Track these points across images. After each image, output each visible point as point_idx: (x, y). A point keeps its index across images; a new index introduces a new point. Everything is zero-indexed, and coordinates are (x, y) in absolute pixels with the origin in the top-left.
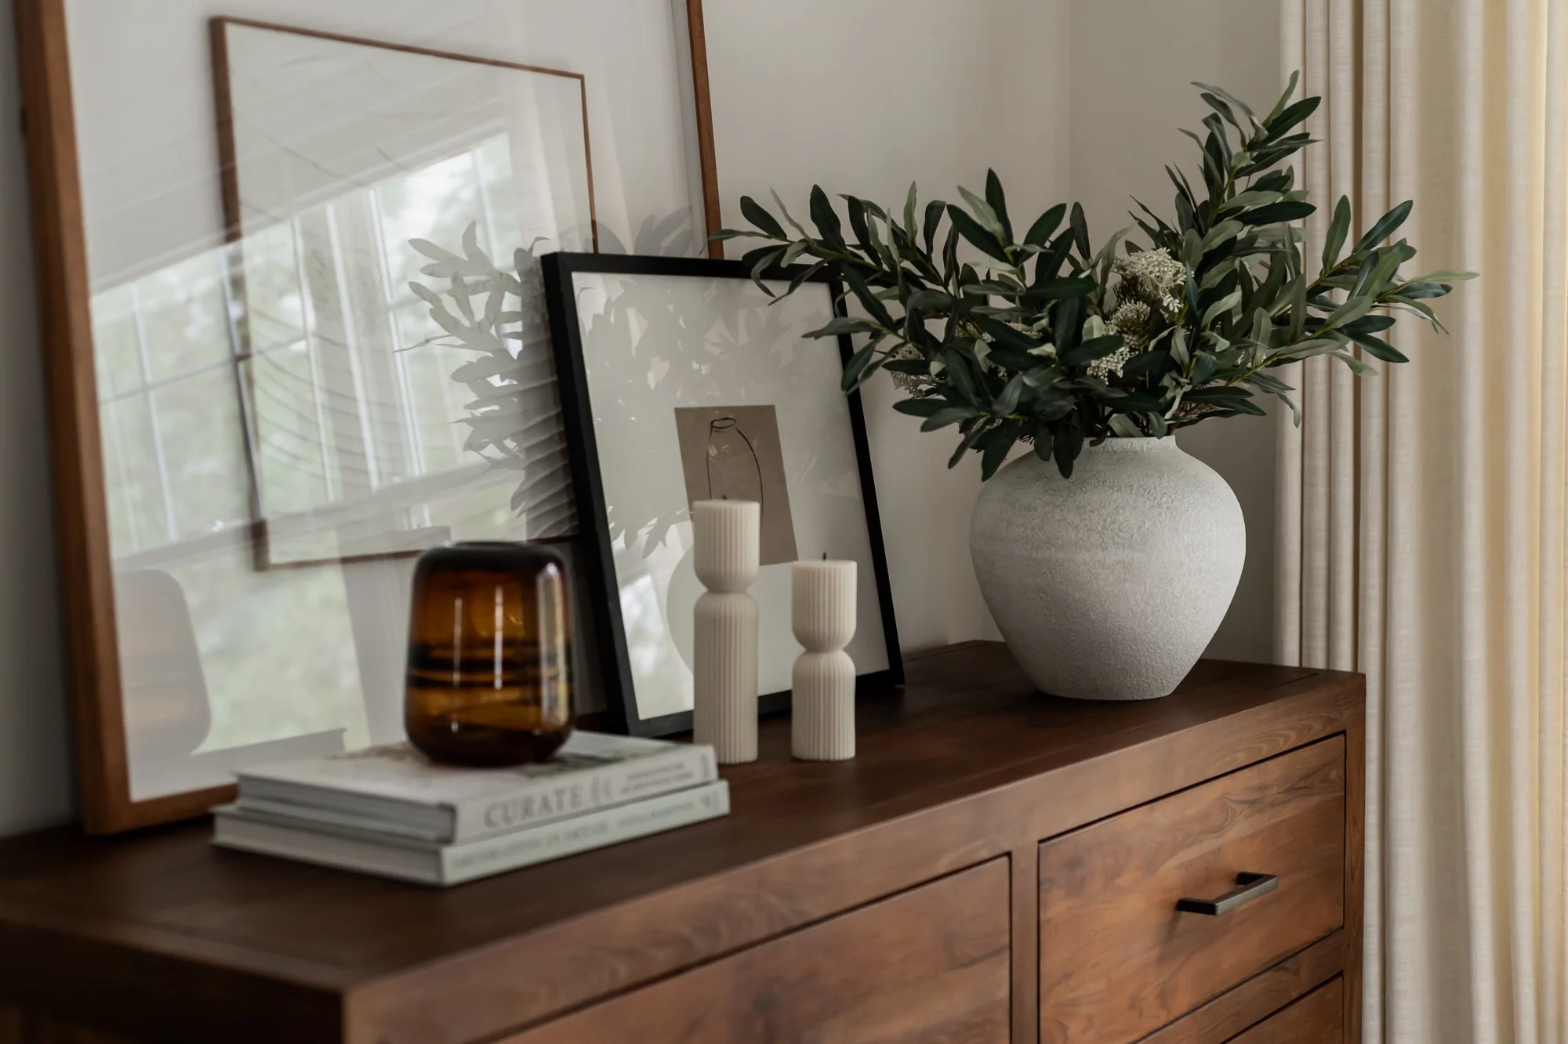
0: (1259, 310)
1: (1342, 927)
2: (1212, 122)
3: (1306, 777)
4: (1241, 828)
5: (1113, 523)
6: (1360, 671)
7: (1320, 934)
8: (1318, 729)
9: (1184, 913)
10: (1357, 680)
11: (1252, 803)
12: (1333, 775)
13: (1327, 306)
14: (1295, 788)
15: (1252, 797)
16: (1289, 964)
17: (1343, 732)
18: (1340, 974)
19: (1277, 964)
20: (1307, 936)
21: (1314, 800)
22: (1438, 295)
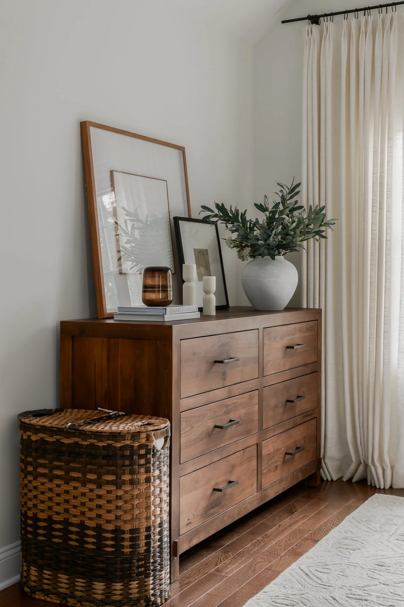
0: (297, 229)
1: (317, 362)
2: (281, 191)
3: (310, 328)
4: (298, 335)
5: (272, 272)
6: (320, 308)
7: (313, 362)
8: (312, 319)
9: (288, 349)
10: (320, 310)
11: (300, 330)
12: (316, 329)
13: (310, 229)
14: (309, 329)
15: (300, 329)
16: (307, 366)
17: (317, 320)
18: (316, 371)
19: (305, 365)
20: (310, 361)
21: (312, 333)
22: (332, 225)
